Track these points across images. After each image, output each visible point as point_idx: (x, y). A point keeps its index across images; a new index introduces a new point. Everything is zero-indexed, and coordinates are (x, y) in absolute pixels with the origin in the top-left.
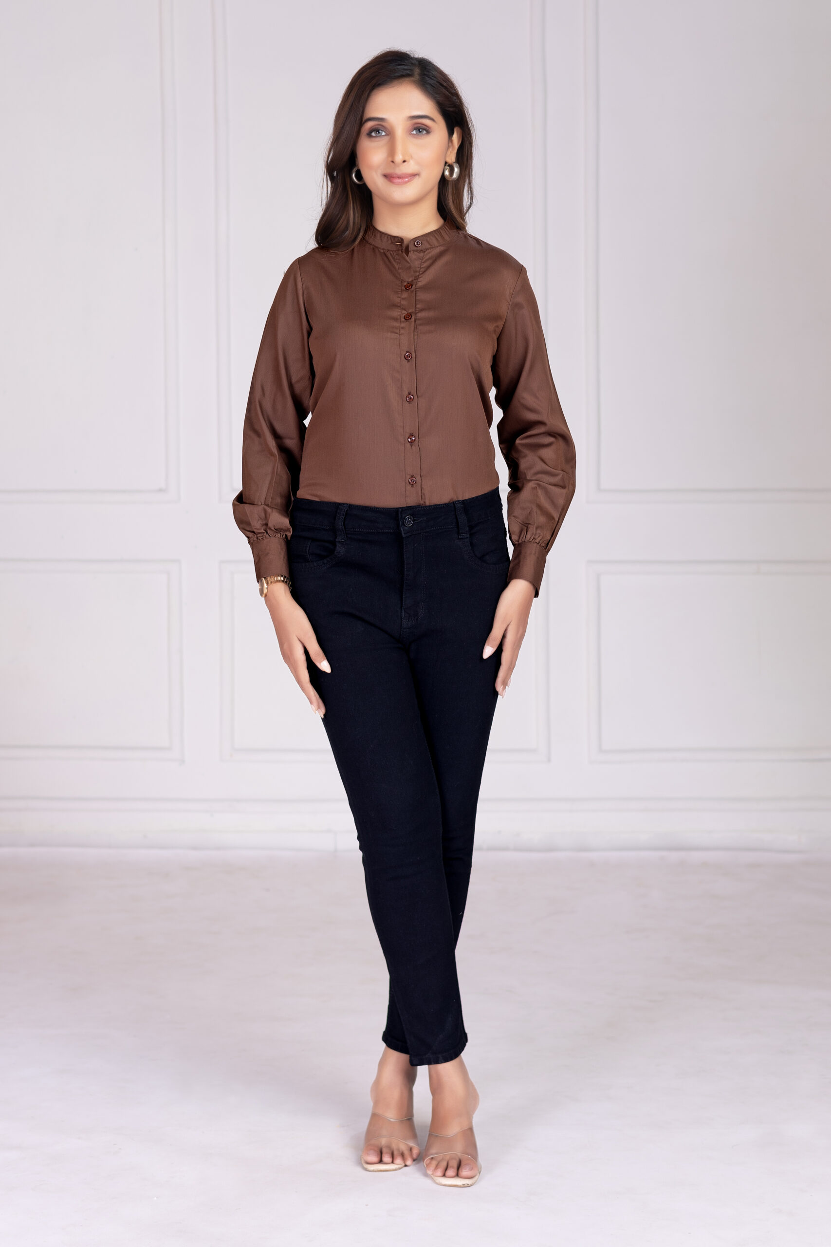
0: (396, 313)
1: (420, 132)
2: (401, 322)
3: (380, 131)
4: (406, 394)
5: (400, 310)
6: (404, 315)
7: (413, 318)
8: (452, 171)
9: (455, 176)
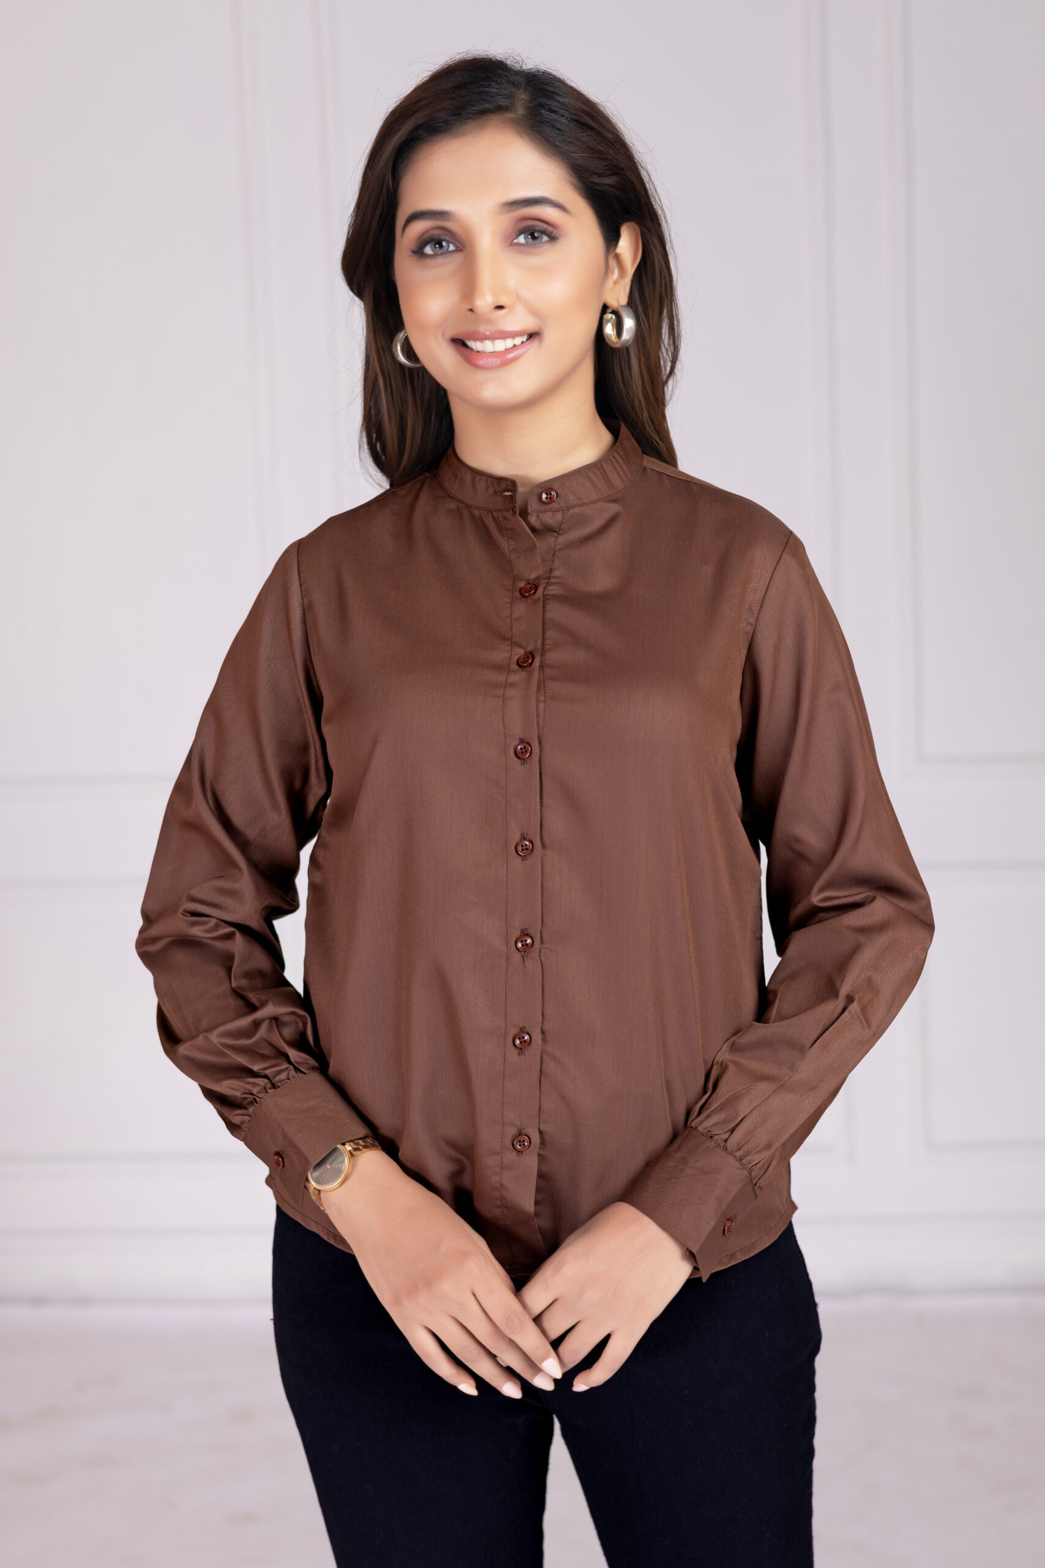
0: (501, 654)
1: (534, 238)
2: (509, 671)
3: (444, 244)
4: (517, 837)
5: (509, 648)
6: (516, 658)
7: (537, 661)
8: (619, 327)
9: (626, 335)
